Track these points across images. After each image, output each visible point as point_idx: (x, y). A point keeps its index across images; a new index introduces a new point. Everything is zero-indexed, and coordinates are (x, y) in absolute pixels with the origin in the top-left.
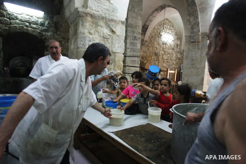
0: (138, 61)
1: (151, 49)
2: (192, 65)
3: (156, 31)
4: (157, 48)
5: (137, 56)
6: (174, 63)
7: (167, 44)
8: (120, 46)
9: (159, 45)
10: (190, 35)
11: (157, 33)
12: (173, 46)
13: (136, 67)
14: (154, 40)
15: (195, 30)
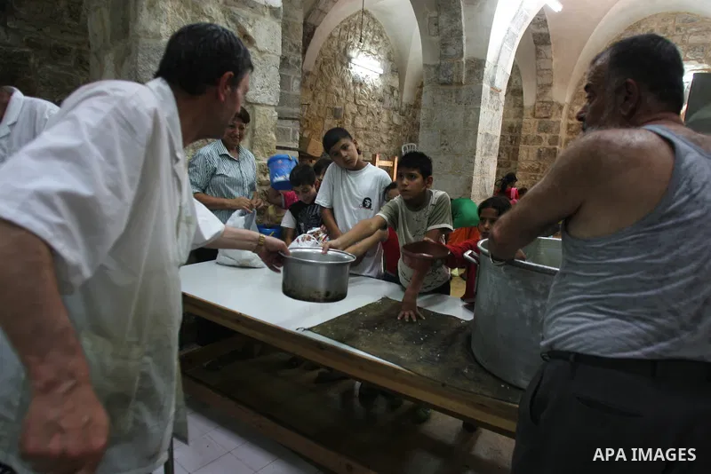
0: (294, 132)
1: (321, 97)
2: (442, 145)
3: (335, 44)
4: (338, 95)
5: (291, 116)
6: (384, 141)
7: (367, 85)
8: (266, 84)
9: (344, 87)
10: (438, 62)
11: (337, 52)
12: (380, 91)
13: (290, 149)
14: (331, 71)
15: (451, 51)
